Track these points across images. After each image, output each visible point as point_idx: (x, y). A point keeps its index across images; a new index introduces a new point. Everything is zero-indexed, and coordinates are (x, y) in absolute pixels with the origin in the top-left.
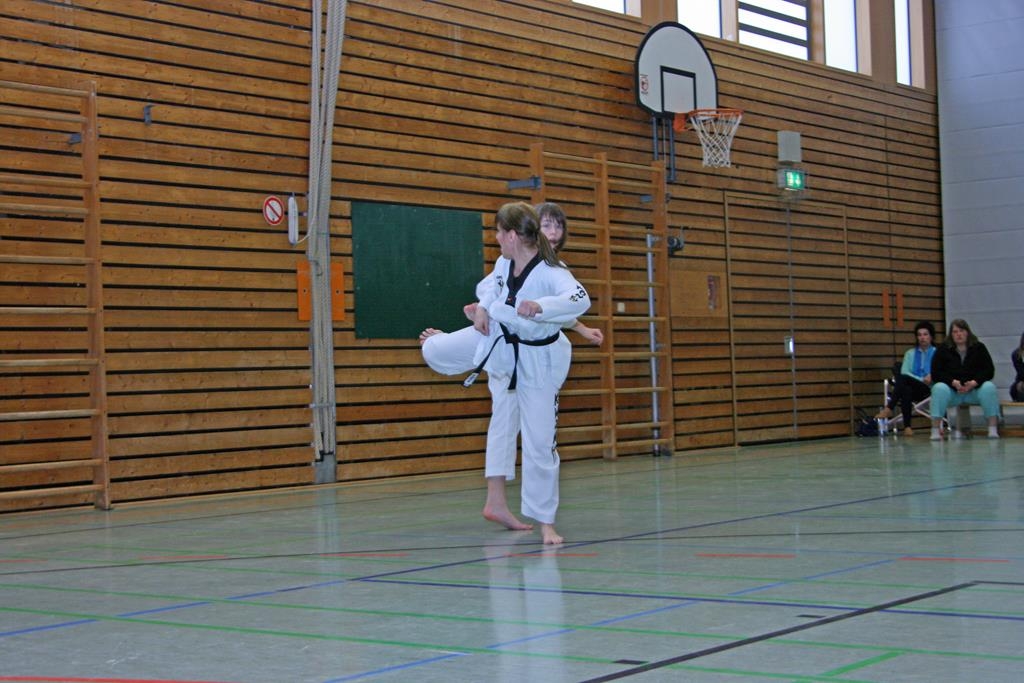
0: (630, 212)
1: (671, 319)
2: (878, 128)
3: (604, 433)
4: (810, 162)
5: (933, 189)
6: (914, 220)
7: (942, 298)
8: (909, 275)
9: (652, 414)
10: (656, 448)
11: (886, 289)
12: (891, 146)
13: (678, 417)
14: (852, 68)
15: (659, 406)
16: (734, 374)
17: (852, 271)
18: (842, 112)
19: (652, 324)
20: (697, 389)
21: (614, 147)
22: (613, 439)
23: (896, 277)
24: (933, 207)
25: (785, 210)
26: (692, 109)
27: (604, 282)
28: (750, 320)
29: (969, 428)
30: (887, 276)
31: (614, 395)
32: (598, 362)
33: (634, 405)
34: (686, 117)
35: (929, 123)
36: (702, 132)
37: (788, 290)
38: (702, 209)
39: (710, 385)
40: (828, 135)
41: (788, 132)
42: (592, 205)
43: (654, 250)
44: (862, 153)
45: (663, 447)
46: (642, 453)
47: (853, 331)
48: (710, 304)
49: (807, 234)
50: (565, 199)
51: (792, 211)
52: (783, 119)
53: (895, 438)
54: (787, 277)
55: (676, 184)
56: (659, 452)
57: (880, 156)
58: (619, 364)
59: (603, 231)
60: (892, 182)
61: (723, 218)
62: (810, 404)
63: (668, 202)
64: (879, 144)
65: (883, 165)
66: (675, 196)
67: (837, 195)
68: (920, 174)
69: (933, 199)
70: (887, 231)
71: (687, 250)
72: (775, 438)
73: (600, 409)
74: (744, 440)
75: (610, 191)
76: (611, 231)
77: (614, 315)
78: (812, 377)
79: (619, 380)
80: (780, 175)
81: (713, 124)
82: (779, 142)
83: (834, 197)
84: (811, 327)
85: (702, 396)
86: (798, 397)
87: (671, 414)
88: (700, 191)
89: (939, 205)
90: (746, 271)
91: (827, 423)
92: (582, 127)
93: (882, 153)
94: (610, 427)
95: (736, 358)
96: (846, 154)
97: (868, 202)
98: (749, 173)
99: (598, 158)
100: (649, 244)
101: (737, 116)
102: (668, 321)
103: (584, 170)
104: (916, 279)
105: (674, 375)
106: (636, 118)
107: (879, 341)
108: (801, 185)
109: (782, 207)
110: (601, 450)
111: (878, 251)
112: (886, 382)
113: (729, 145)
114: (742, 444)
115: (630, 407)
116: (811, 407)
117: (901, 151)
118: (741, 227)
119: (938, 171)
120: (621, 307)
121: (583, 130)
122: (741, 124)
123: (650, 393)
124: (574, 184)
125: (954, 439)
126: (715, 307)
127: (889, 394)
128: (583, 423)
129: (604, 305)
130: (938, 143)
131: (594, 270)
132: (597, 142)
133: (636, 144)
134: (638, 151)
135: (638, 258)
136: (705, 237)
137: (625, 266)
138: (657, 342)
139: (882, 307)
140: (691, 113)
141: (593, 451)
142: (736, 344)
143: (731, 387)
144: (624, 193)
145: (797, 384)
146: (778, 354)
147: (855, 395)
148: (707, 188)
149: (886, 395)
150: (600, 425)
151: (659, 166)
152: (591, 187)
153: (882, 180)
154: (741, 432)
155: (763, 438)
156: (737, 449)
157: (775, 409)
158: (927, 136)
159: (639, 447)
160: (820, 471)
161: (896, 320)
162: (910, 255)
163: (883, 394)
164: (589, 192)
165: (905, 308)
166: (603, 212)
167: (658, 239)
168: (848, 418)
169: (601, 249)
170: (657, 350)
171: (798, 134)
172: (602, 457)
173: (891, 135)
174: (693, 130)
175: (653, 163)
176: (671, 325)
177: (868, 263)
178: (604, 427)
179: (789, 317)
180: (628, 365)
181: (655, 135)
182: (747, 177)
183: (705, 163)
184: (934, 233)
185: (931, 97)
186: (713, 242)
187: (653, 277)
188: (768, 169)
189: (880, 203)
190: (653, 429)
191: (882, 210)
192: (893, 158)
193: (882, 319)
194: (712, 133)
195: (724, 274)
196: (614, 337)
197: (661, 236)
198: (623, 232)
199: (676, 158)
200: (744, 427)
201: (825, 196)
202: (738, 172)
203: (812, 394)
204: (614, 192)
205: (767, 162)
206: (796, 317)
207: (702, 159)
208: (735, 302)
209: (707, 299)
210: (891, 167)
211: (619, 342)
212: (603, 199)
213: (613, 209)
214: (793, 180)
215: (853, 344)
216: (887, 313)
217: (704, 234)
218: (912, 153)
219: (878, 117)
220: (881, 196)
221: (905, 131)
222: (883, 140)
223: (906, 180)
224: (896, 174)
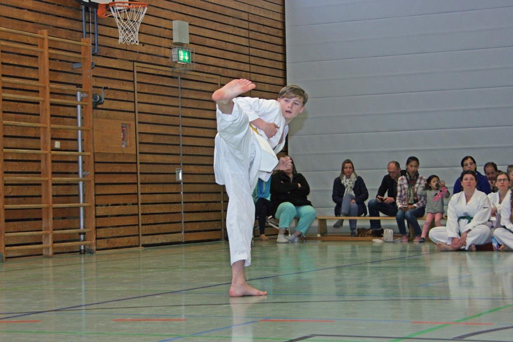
0: (64, 74)
1: (94, 155)
2: (244, 22)
3: (43, 236)
4: (195, 43)
5: (281, 67)
9: (79, 222)
10: (82, 248)
12: (252, 35)
13: (98, 226)
15: (85, 217)
16: (139, 195)
18: (219, 9)
19: (80, 157)
20: (111, 205)
21: (52, 26)
22: (51, 241)
24: (281, 79)
25: (177, 78)
26: (111, 1)
27: (45, 125)
28: (152, 155)
31: (51, 208)
32: (40, 185)
33: (66, 216)
34: (107, 6)
35: (279, 20)
36: (119, 18)
37: (179, 135)
38: (118, 75)
39: (121, 203)
40: (208, 24)
41: (179, 21)
42: (37, 68)
43: (82, 103)
44: (231, 39)
45: (87, 247)
46: (72, 252)
48: (123, 144)
49: (192, 95)
50: (16, 63)
51: (182, 79)
52: (176, 12)
54: (179, 126)
55: (99, 56)
56: (85, 251)
57: (244, 42)
58: (55, 186)
59: (45, 88)
60: (253, 60)
61: (133, 82)
62: (195, 217)
63: (93, 68)
64: (243, 33)
65: (246, 48)
66: (98, 64)
67: (214, 68)
68: (272, 56)
69: (280, 74)
71: (106, 104)
72: (169, 241)
73: (41, 219)
74: (146, 243)
75: (50, 59)
76: (51, 88)
77: (52, 150)
78: (194, 198)
79: (55, 198)
80: (174, 52)
81: (126, 12)
82: (173, 29)
83: (212, 69)
84: (194, 163)
85: (116, 210)
86: (184, 212)
87: (93, 223)
88: (117, 61)
90: (150, 121)
91: (205, 231)
92: (28, 10)
93: (244, 39)
94: (48, 232)
95: (141, 184)
96: (221, 39)
97: (236, 74)
98: (151, 50)
99: (41, 34)
100: (79, 100)
101: (144, 8)
102: (92, 155)
103: (29, 42)
105: (95, 195)
106: (69, 6)
108: (189, 60)
109: (174, 76)
110: (41, 249)
113: (138, 29)
114: (144, 246)
115: (63, 218)
116: (195, 219)
117: (259, 39)
118: (146, 89)
119: (284, 54)
120: (57, 144)
121: (31, 13)
122: (146, 14)
123: (78, 208)
124: (23, 52)
126: (126, 146)
128: (29, 229)
129: (45, 142)
130: (284, 34)
131: (38, 116)
132: (40, 22)
133: (69, 25)
134: (70, 30)
135: (70, 108)
136: (120, 95)
137: (62, 114)
138: (83, 170)
140: (110, 3)
141: (35, 249)
142: (141, 173)
143: (137, 204)
144: (61, 61)
145: (184, 203)
146: (172, 181)
148: (122, 59)
150: (42, 231)
151: (87, 43)
152: (36, 55)
153: (245, 59)
154: (145, 237)
155: (160, 241)
156: (141, 248)
157: (169, 221)
158: (277, 28)
159: (70, 247)
160: (201, 264)
164: (34, 58)
166: (44, 74)
167: (85, 95)
168: (220, 228)
169: (43, 101)
170: (84, 176)
171: (188, 23)
172: (42, 255)
173: (252, 26)
174: (113, 17)
175: (82, 39)
176: (94, 159)
178: (43, 232)
179: (179, 155)
180: (61, 187)
181: (84, 19)
182: (150, 53)
183: (120, 41)
186: (126, 99)
187: (81, 122)
188: (165, 48)
189: (244, 75)
190: (80, 234)
192: (253, 43)
194: (125, 20)
195: (133, 123)
196: (53, 167)
197: (87, 93)
198: (59, 89)
199: (99, 36)
200: (146, 233)
201: (206, 69)
202: (144, 49)
203: (194, 210)
204: (53, 59)
205: (165, 42)
206: (183, 155)
207: (118, 38)
208: (140, 143)
209: (121, 140)
210: (251, 48)
211: (55, 171)
212: (44, 64)
213: (52, 72)
214: (183, 56)
217: (119, 92)
218: (266, 40)
219: (243, 13)
220: (245, 70)
221: (262, 25)
222: (247, 31)
223: (262, 59)
224: (255, 55)
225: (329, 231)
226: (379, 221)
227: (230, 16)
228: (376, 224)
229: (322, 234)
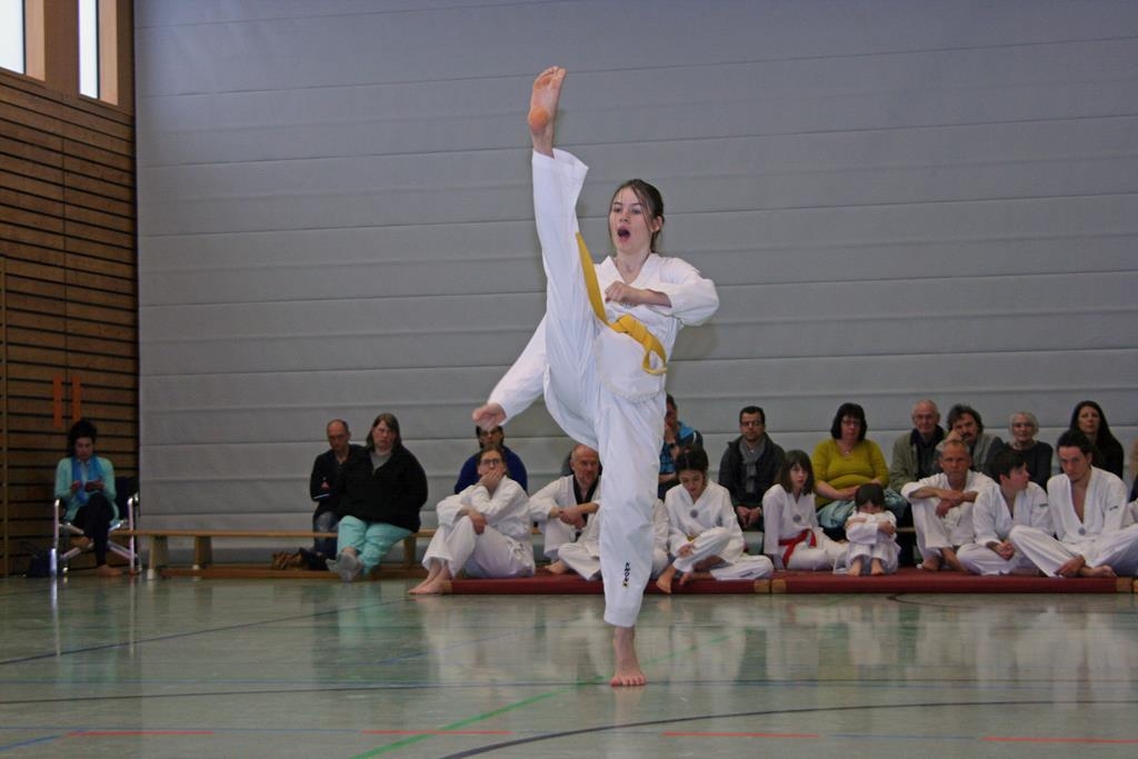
2: (54, 154)
5: (125, 241)
6: (98, 282)
7: (136, 389)
8: (89, 358)
11: (57, 375)
12: (69, 180)
14: (19, 69)
17: (10, 348)
23: (72, 359)
29: (164, 566)
30: (59, 358)
35: (124, 152)
44: (29, 186)
47: (10, 431)
53: (65, 580)
57: (54, 192)
60: (71, 229)
64: (53, 175)
65: (58, 205)
68: (108, 221)
69: (126, 256)
70: (62, 296)
89: (134, 264)
93: (54, 187)
97: (36, 254)
104: (100, 362)
107: (46, 447)
111: (48, 323)
112: (57, 503)
117: (84, 188)
119: (134, 219)
125: (145, 580)
127: (62, 520)
130: (134, 179)
139: (52, 399)
147: (10, 520)
149: (57, 521)
153: (57, 225)
158: (120, 169)
161: (71, 417)
162: (92, 329)
163: (53, 519)
165: (83, 402)
177: (33, 338)
184: (125, 302)
185: (125, 116)
189: (52, 257)
191: (56, 266)
192: (71, 196)
193: (52, 416)
210: (67, 206)
215: (9, 449)
216: (58, 409)
218: (99, 191)
219: (52, 139)
220: (56, 246)
221: (89, 161)
222: (59, 172)
223: (90, 227)
224: (75, 218)
225: (214, 557)
227: (26, 143)
229: (203, 566)
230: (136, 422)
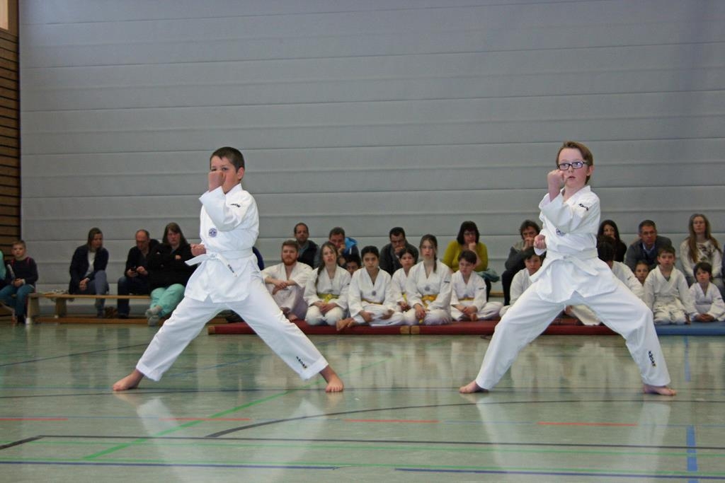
7: (18, 207)
24: (11, 130)
29: (37, 316)
35: (11, 58)
69: (13, 124)
89: (18, 129)
119: (18, 100)
130: (18, 76)
158: (8, 69)
184: (13, 152)
185: (13, 37)
225: (69, 310)
226: (127, 301)
228: (123, 304)
229: (60, 316)
230: (19, 227)
